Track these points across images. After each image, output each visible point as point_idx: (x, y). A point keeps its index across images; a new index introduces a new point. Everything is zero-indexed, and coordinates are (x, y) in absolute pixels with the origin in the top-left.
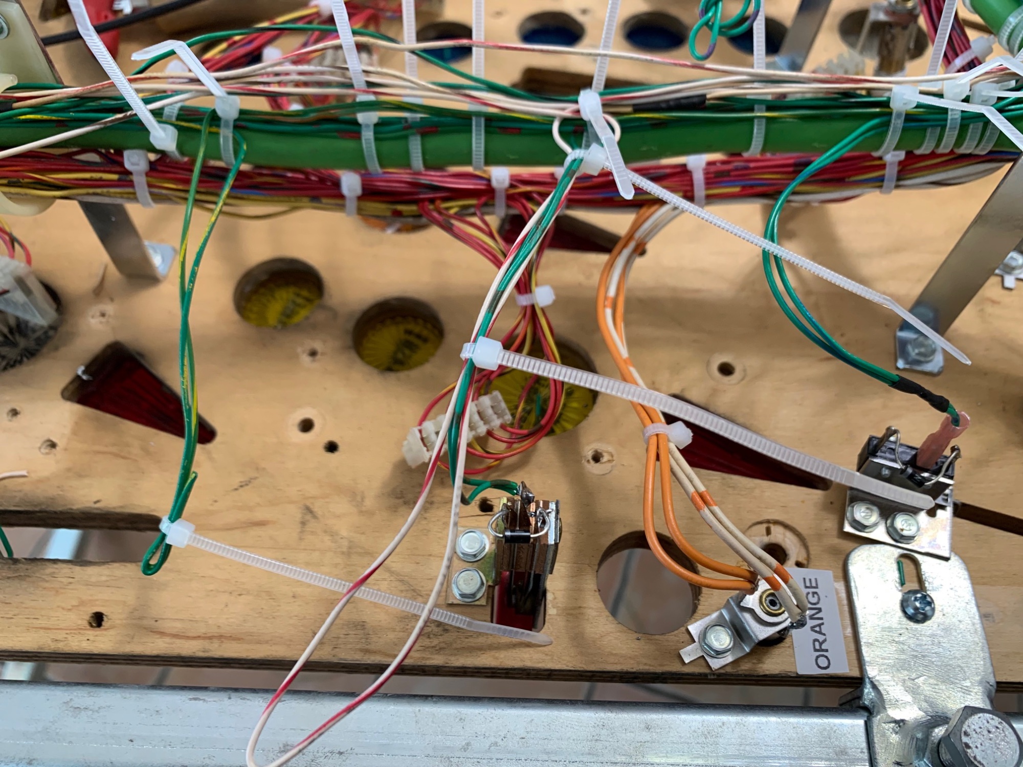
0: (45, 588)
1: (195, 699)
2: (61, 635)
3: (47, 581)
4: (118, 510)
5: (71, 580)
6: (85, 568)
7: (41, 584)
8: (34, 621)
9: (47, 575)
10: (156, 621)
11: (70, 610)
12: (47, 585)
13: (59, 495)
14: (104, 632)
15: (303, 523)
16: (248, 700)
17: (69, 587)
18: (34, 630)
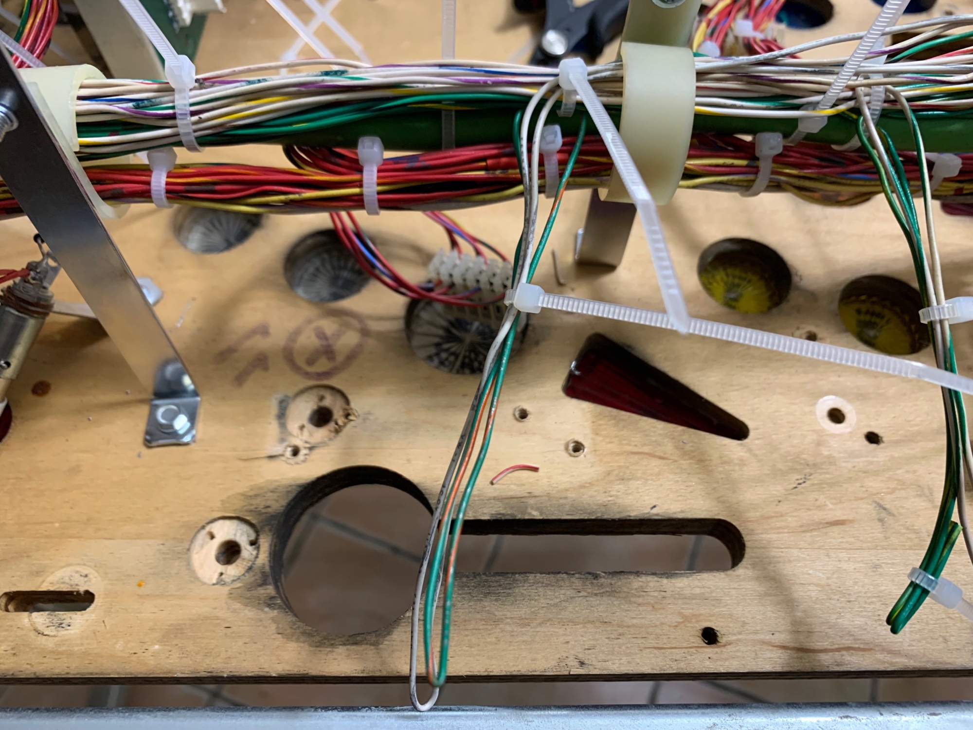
0: (639, 604)
1: (847, 717)
2: (678, 654)
3: (639, 597)
4: (680, 516)
5: (664, 594)
6: (673, 581)
7: (633, 599)
8: (643, 640)
9: (636, 589)
10: (773, 634)
11: (676, 626)
12: (640, 600)
13: (609, 501)
14: (724, 650)
15: (881, 520)
16: (902, 715)
17: (664, 602)
18: (648, 650)
